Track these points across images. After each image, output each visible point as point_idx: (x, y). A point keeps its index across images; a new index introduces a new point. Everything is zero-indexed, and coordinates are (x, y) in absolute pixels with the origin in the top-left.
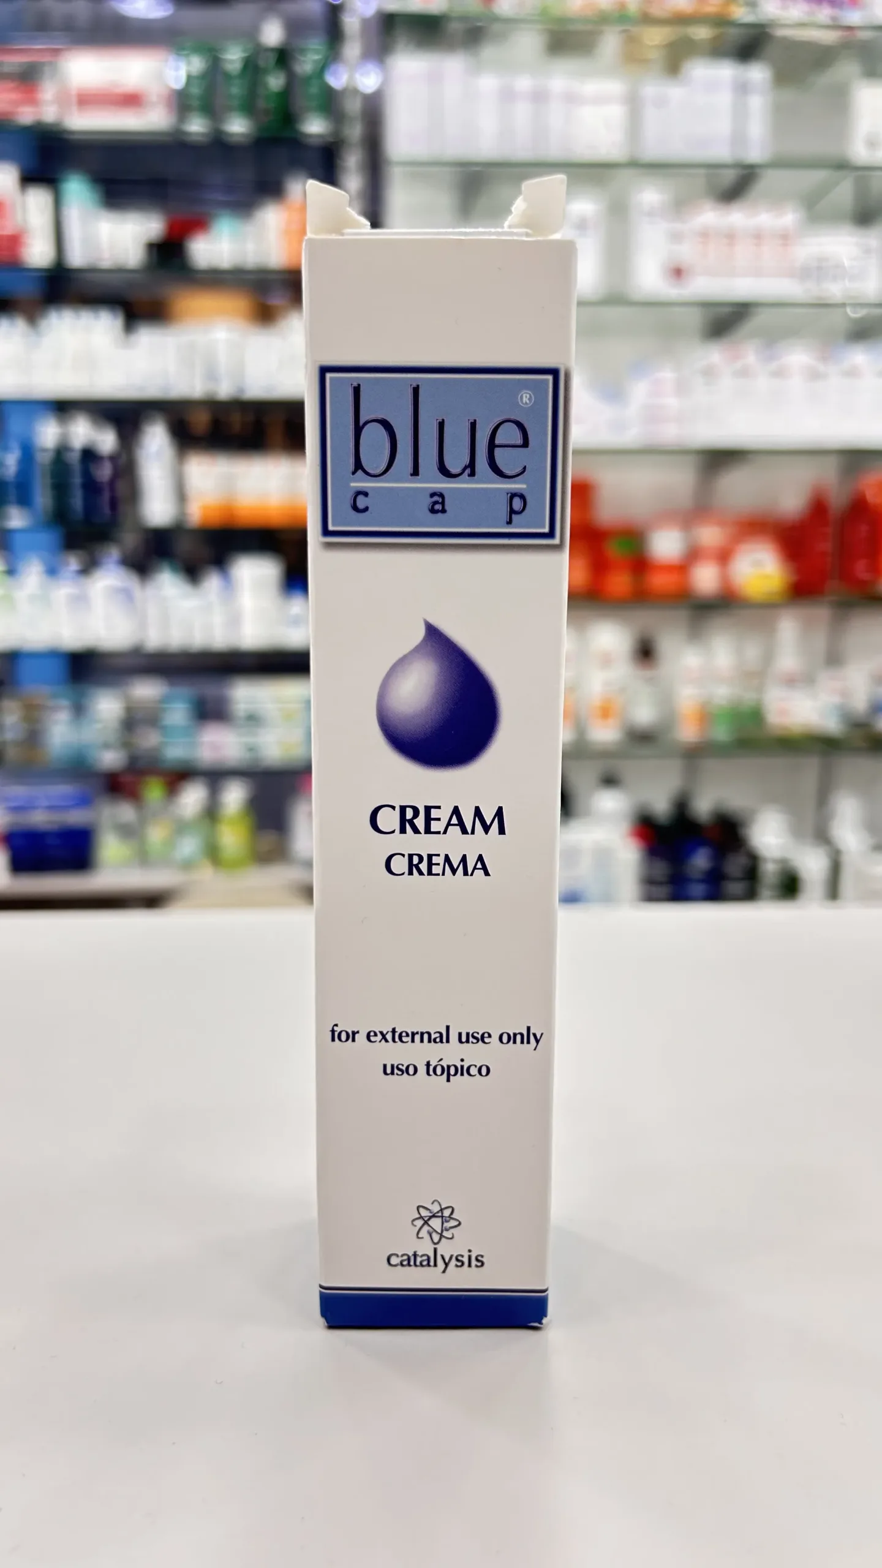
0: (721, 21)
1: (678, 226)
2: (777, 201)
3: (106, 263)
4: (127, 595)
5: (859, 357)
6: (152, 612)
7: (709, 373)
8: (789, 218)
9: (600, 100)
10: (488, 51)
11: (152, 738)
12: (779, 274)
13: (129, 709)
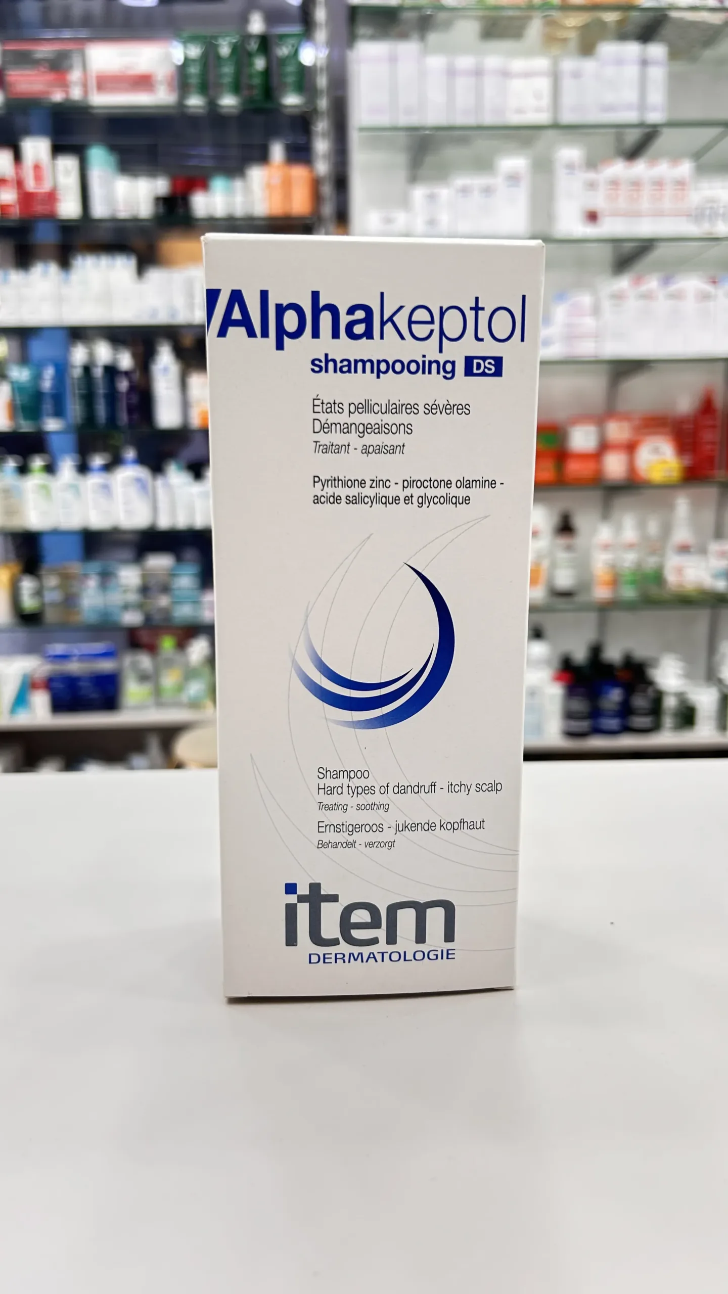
0: (626, 7)
1: (591, 176)
2: (676, 156)
3: (123, 214)
4: (142, 484)
6: (162, 496)
7: (618, 297)
8: (685, 168)
9: (527, 75)
11: (163, 601)
12: (677, 214)
13: (144, 577)
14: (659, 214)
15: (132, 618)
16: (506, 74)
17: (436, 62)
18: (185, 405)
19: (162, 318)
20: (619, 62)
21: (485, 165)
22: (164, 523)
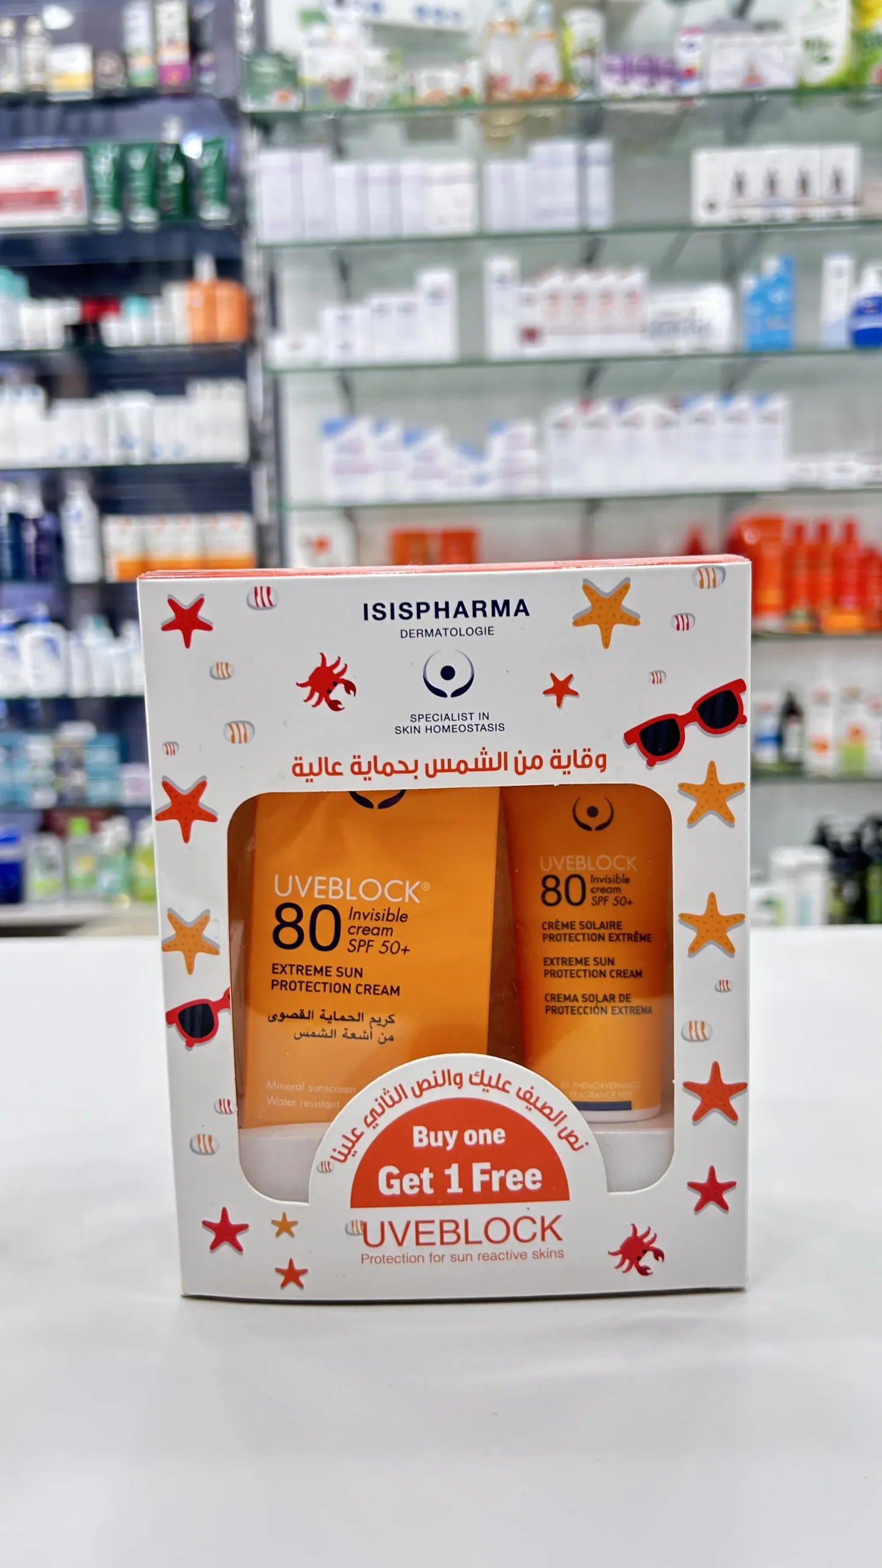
0: (561, 100)
1: (527, 290)
2: (625, 264)
3: (28, 345)
4: (51, 645)
5: (709, 404)
6: (76, 661)
7: (562, 426)
8: (636, 278)
9: (449, 180)
11: (78, 779)
12: (628, 330)
13: (55, 751)
14: (608, 330)
15: (43, 798)
16: (425, 181)
17: (344, 171)
18: (102, 553)
19: (72, 459)
20: (554, 162)
21: (406, 281)
22: (77, 689)
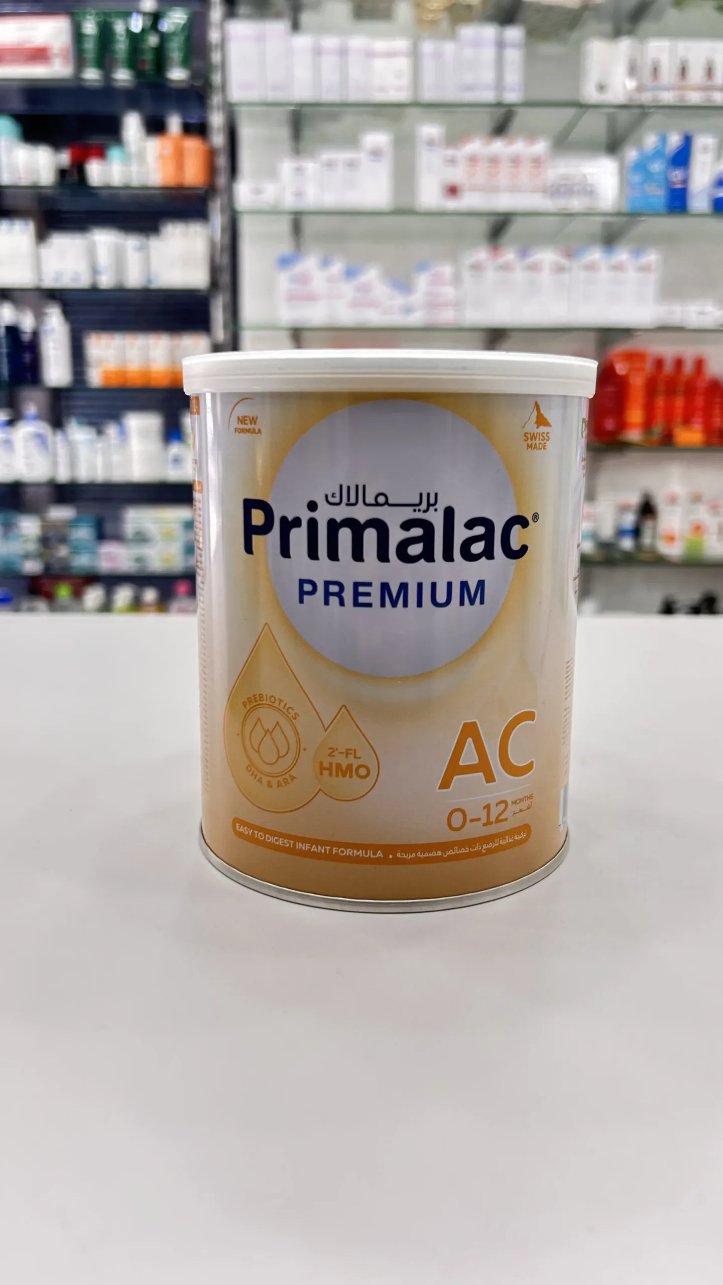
1: (450, 152)
2: (532, 135)
3: (24, 182)
4: (40, 438)
5: (596, 255)
6: (62, 452)
7: (477, 267)
8: (541, 147)
9: (390, 55)
10: (306, 18)
11: (63, 551)
12: (534, 190)
13: (44, 527)
14: (514, 189)
15: (32, 567)
16: (370, 54)
17: (302, 41)
20: (477, 43)
22: (64, 476)
